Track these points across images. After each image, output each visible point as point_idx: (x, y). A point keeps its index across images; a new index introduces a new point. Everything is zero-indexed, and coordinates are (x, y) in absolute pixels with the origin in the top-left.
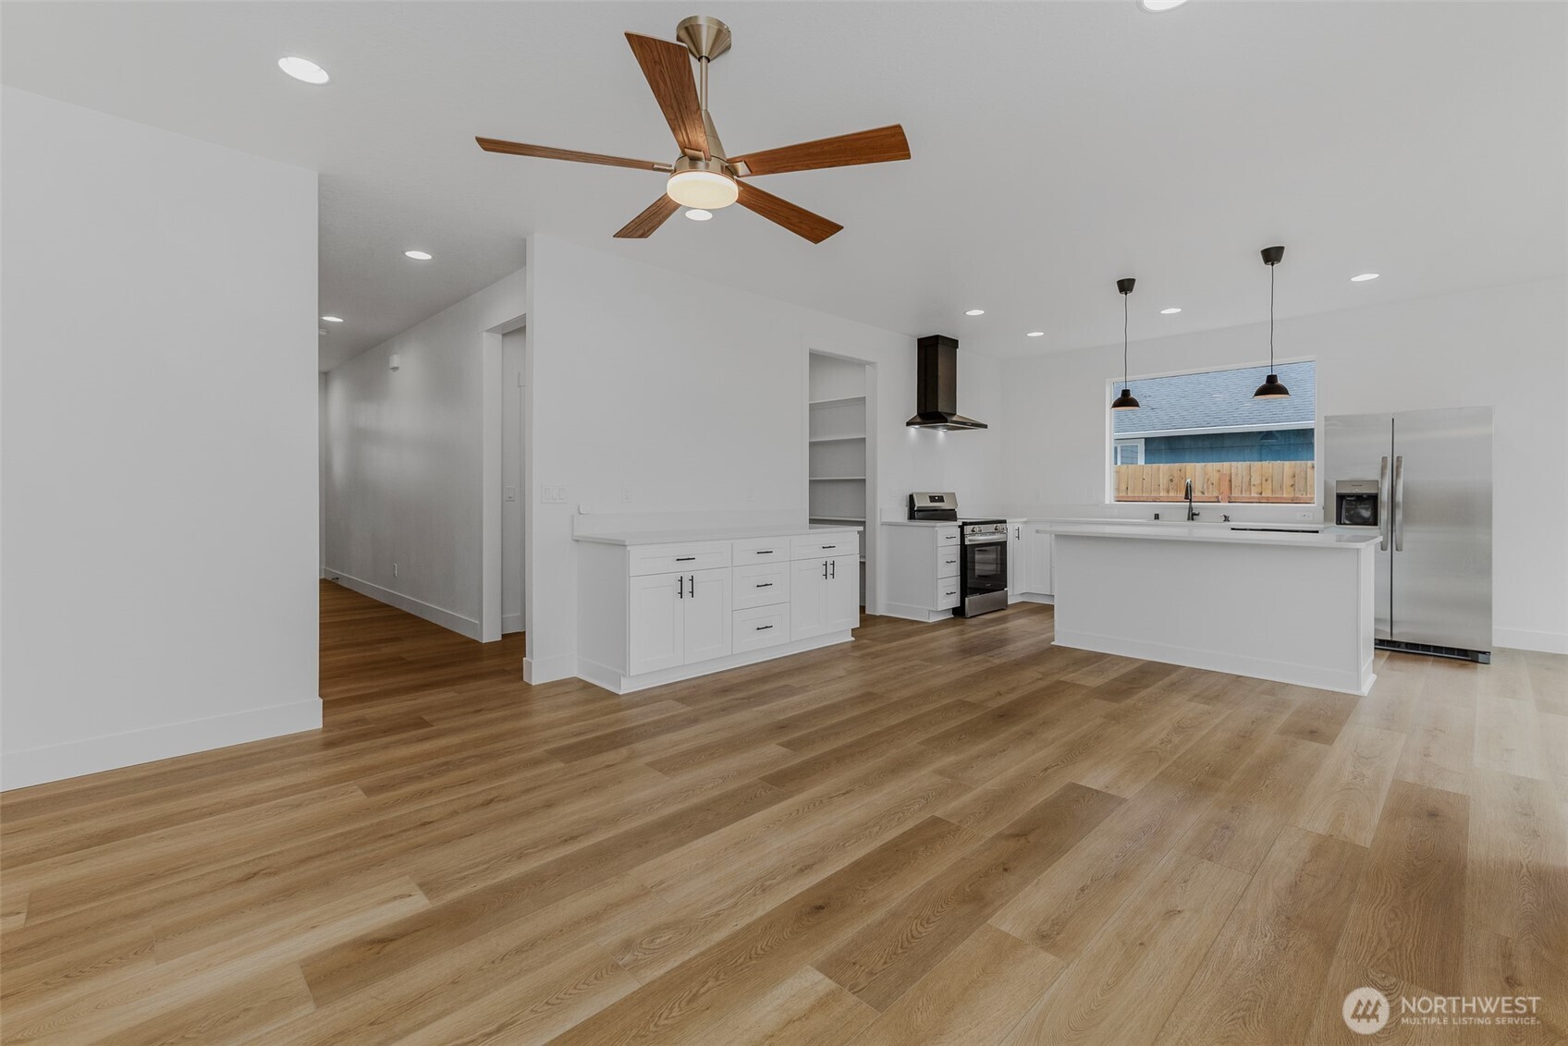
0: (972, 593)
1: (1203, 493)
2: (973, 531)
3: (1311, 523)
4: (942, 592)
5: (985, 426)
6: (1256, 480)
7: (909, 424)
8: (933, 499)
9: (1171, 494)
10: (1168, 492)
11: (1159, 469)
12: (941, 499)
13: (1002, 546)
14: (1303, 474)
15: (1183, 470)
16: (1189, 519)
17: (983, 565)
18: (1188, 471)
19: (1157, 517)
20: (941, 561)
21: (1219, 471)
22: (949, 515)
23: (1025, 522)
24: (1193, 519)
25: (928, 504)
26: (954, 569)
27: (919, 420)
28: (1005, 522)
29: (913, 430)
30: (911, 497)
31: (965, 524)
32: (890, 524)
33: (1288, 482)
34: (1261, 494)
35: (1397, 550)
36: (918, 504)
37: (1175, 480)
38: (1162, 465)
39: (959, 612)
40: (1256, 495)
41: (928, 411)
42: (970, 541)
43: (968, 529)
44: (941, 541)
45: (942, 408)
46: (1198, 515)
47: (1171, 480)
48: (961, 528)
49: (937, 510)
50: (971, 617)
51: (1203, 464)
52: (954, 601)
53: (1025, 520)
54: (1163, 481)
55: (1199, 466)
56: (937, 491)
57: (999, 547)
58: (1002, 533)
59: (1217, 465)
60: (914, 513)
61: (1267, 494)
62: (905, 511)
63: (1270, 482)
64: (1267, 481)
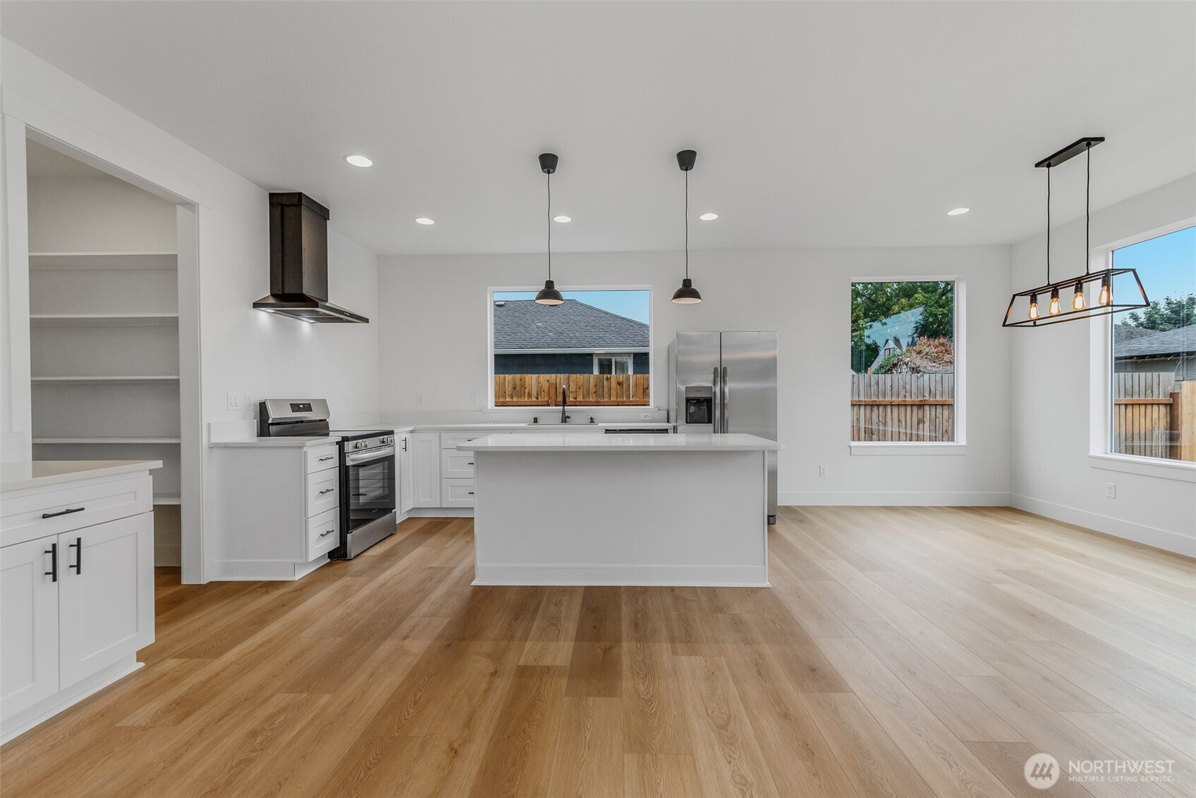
0: (356, 527)
1: (537, 398)
2: (356, 447)
3: (651, 422)
4: (314, 533)
5: (366, 321)
6: (573, 388)
7: (257, 305)
8: (296, 407)
9: (515, 399)
10: (512, 397)
11: (505, 379)
12: (307, 407)
13: (389, 461)
14: (601, 384)
15: (523, 379)
16: (562, 422)
17: (368, 488)
18: (527, 380)
19: (536, 420)
20: (313, 490)
21: (548, 381)
22: (319, 429)
23: (412, 432)
24: (566, 422)
25: (288, 414)
26: (333, 499)
27: (272, 301)
28: (391, 433)
29: (264, 316)
30: (263, 407)
31: (345, 439)
32: (226, 446)
33: (592, 389)
34: (576, 399)
36: (273, 415)
37: (518, 388)
38: (507, 375)
39: (338, 555)
40: (573, 400)
41: (286, 292)
42: (352, 460)
43: (349, 446)
44: (312, 464)
45: (308, 289)
46: (569, 417)
47: (515, 388)
48: (341, 444)
49: (302, 422)
50: (355, 557)
51: (537, 375)
52: (332, 542)
53: (411, 428)
54: (509, 388)
55: (534, 376)
56: (300, 396)
57: (386, 463)
58: (389, 445)
59: (547, 376)
60: (265, 427)
61: (580, 399)
62: (254, 424)
63: (581, 390)
64: (579, 388)
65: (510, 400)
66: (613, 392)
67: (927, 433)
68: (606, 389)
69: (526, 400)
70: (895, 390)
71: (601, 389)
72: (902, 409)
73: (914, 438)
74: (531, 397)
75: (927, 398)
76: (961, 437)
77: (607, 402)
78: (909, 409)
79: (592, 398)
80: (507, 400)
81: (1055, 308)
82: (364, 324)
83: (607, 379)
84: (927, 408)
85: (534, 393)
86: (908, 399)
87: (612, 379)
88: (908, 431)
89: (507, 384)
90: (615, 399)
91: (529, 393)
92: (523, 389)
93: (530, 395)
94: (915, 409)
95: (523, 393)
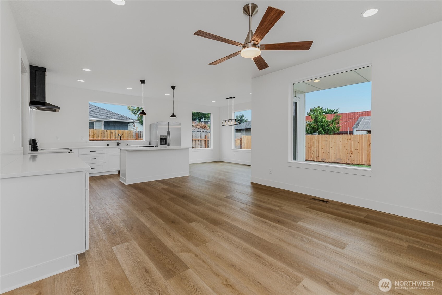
3: (145, 145)
16: (117, 145)
19: (108, 145)
24: (119, 145)
30: (34, 140)
33: (100, 135)
34: (93, 138)
46: (120, 144)
61: (95, 138)
62: (30, 146)
63: (95, 135)
64: (95, 134)
66: (109, 136)
67: (200, 147)
68: (106, 135)
70: (197, 137)
71: (104, 135)
72: (195, 141)
73: (197, 147)
75: (200, 138)
76: (212, 147)
77: (107, 139)
78: (196, 141)
79: (100, 138)
81: (229, 123)
83: (107, 131)
84: (200, 141)
86: (196, 139)
87: (109, 131)
88: (196, 146)
90: (110, 138)
94: (197, 141)
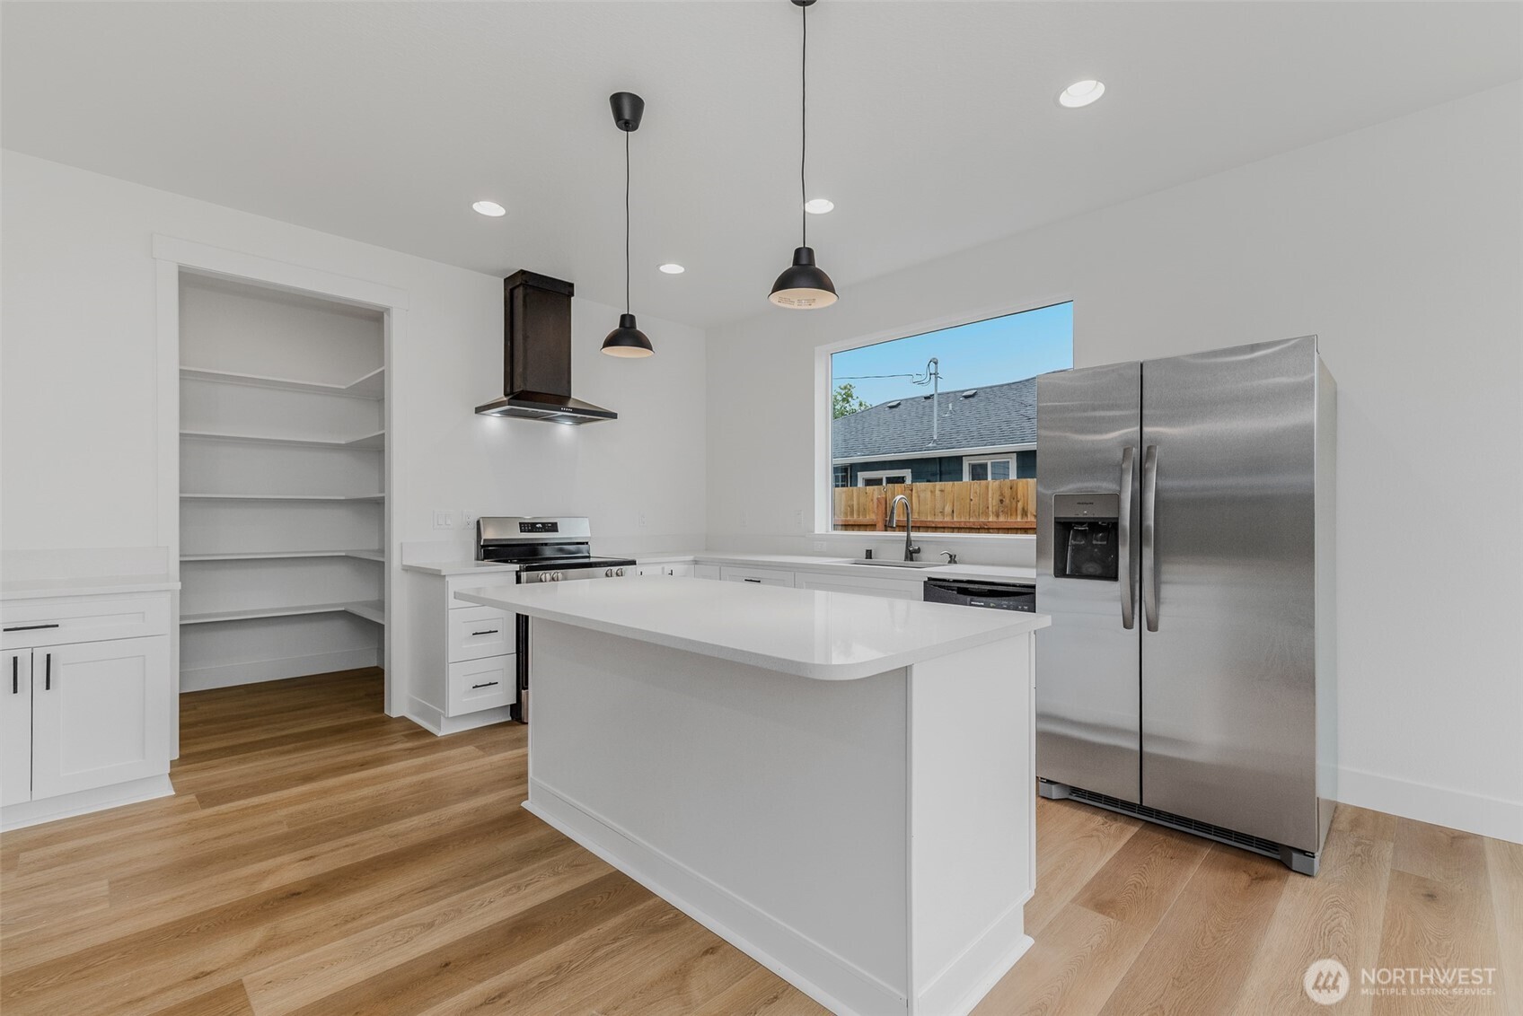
4: (460, 682)
5: (614, 416)
7: (479, 410)
8: (527, 527)
9: (1002, 519)
10: (998, 516)
16: (906, 559)
19: (869, 554)
20: (460, 630)
24: (912, 560)
25: (516, 535)
30: (477, 525)
31: (529, 568)
35: (1149, 629)
36: (494, 534)
37: (1007, 501)
41: (514, 391)
47: (1001, 501)
52: (497, 697)
54: (993, 502)
60: (489, 550)
62: (469, 547)
65: (995, 519)
69: (1019, 519)
74: (1026, 515)
80: (990, 520)
82: (608, 422)
85: (1032, 508)
89: (990, 495)
91: (1023, 509)
92: (1014, 503)
93: (1025, 513)
95: (1014, 509)
